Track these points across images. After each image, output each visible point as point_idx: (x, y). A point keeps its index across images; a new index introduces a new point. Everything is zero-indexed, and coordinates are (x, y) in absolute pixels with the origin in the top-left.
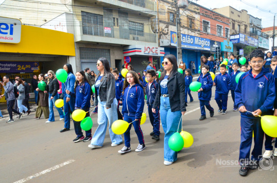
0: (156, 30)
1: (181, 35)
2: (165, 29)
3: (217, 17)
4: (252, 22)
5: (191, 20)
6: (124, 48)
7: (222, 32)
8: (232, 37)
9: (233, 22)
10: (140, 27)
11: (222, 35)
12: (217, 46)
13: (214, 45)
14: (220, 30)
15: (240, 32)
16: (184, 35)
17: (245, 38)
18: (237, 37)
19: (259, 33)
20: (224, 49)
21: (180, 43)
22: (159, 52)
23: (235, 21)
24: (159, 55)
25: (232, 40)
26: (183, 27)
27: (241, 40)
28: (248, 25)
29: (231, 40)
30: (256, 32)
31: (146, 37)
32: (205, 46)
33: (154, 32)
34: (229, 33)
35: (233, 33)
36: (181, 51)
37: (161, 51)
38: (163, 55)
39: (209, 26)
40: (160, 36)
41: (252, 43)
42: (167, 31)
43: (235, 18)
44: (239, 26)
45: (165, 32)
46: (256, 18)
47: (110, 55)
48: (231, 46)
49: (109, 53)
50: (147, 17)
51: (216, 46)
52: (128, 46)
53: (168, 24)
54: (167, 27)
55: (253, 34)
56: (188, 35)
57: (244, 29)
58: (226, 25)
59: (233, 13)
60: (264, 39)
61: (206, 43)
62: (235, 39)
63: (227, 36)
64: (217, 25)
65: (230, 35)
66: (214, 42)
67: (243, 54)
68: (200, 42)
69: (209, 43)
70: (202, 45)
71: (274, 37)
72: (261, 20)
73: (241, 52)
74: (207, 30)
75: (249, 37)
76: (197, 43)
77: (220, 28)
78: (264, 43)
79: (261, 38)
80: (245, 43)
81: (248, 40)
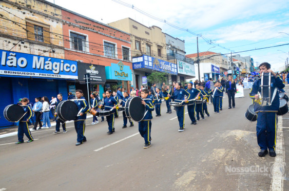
4: (169, 42)
8: (135, 60)
9: (138, 40)
11: (117, 56)
17: (153, 62)
19: (177, 56)
20: (112, 76)
23: (136, 37)
25: (135, 63)
27: (146, 63)
32: (61, 72)
35: (137, 54)
41: (166, 69)
46: (176, 39)
57: (157, 51)
58: (124, 43)
59: (136, 28)
60: (187, 64)
61: (67, 66)
62: (138, 63)
63: (126, 58)
64: (105, 42)
65: (133, 57)
66: (88, 66)
67: (146, 83)
68: (49, 65)
69: (73, 67)
70: (56, 70)
71: (198, 62)
72: (184, 41)
73: (144, 80)
74: (83, 47)
75: (160, 61)
76: (38, 67)
77: (112, 46)
78: (187, 69)
79: (181, 62)
80: (154, 68)
81: (160, 64)
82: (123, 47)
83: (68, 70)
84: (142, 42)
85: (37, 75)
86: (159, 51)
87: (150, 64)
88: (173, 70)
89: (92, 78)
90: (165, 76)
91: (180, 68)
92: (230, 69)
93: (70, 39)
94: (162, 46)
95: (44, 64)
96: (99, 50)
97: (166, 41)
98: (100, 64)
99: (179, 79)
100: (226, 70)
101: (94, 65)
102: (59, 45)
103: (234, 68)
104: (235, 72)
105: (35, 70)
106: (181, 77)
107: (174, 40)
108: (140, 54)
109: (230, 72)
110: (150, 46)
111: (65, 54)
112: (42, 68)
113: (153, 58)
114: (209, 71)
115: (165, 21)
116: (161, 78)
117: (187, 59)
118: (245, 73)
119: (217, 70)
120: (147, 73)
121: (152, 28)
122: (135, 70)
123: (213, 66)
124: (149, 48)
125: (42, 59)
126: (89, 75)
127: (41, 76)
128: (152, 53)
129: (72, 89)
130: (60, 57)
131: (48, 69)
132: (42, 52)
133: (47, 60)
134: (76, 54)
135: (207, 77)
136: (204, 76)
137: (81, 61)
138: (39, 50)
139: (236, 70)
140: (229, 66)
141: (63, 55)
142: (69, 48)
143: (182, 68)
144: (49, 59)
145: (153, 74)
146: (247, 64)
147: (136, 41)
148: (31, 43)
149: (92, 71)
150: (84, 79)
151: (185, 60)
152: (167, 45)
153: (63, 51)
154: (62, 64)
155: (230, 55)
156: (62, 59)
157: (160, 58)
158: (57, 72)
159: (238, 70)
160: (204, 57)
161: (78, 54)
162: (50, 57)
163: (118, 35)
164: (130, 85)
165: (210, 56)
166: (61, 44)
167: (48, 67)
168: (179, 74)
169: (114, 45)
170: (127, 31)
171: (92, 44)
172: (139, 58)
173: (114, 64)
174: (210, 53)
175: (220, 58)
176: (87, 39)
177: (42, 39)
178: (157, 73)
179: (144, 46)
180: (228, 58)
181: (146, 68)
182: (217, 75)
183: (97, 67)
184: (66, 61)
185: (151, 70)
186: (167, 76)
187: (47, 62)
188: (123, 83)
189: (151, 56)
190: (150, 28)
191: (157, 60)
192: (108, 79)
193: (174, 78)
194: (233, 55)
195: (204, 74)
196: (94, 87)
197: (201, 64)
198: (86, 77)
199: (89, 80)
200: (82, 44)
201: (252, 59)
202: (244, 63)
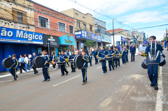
4: (97, 23)
9: (79, 22)
13: (49, 40)
19: (101, 31)
20: (63, 43)
23: (77, 20)
27: (83, 35)
32: (33, 40)
34: (74, 29)
35: (78, 30)
41: (95, 38)
46: (101, 21)
57: (89, 28)
58: (70, 23)
59: (77, 14)
60: (107, 36)
61: (37, 36)
62: (78, 35)
63: (71, 32)
64: (59, 23)
65: (75, 32)
66: (49, 36)
67: (83, 47)
68: (26, 36)
69: (40, 37)
70: (30, 39)
71: (113, 35)
72: (105, 23)
73: (82, 45)
74: (46, 25)
75: (92, 34)
76: (19, 37)
78: (107, 39)
79: (103, 34)
80: (88, 38)
81: (91, 36)
82: (70, 26)
83: (37, 39)
84: (81, 23)
85: (19, 41)
86: (91, 28)
87: (86, 36)
88: (99, 39)
89: (52, 44)
90: (94, 43)
91: (103, 38)
93: (38, 21)
94: (92, 25)
95: (23, 35)
96: (55, 27)
97: (95, 22)
98: (56, 35)
99: (102, 44)
100: (130, 40)
101: (53, 36)
102: (32, 24)
103: (134, 38)
104: (135, 41)
105: (18, 38)
106: (103, 43)
107: (99, 22)
108: (80, 30)
109: (132, 41)
110: (85, 25)
111: (35, 29)
112: (22, 37)
113: (87, 33)
114: (120, 40)
115: (94, 11)
116: (92, 44)
117: (107, 33)
118: (140, 42)
119: (124, 39)
120: (84, 41)
121: (87, 15)
122: (77, 39)
123: (122, 37)
124: (85, 26)
125: (22, 32)
126: (49, 42)
127: (21, 42)
128: (86, 29)
129: (39, 50)
130: (32, 31)
131: (25, 38)
132: (22, 28)
133: (25, 33)
134: (42, 29)
135: (118, 44)
136: (117, 43)
137: (45, 34)
138: (20, 27)
139: (135, 39)
140: (131, 37)
141: (34, 30)
142: (38, 26)
143: (104, 38)
144: (26, 32)
145: (87, 41)
146: (142, 36)
147: (77, 22)
148: (15, 22)
149: (51, 40)
150: (47, 44)
151: (105, 34)
152: (95, 24)
153: (34, 28)
154: (34, 35)
155: (132, 31)
156: (34, 32)
157: (91, 32)
158: (31, 40)
159: (136, 39)
160: (117, 32)
161: (43, 29)
162: (27, 31)
163: (67, 19)
164: (74, 48)
165: (120, 31)
166: (33, 23)
167: (25, 37)
168: (102, 42)
169: (64, 24)
170: (72, 16)
171: (51, 23)
172: (79, 32)
173: (65, 35)
174: (120, 29)
175: (126, 33)
176: (49, 21)
177: (22, 20)
178: (89, 41)
179: (82, 25)
180: (131, 33)
181: (83, 38)
182: (124, 42)
183: (55, 37)
184: (36, 33)
185: (86, 39)
187: (25, 34)
188: (70, 47)
189: (86, 31)
190: (85, 15)
191: (89, 34)
192: (61, 44)
193: (99, 44)
194: (133, 31)
195: (117, 42)
196: (52, 48)
197: (115, 36)
198: (48, 43)
199: (50, 45)
200: (45, 23)
201: (144, 33)
202: (140, 36)
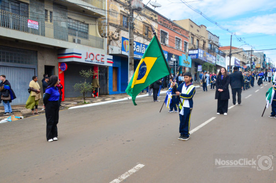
0: (105, 34)
1: (135, 43)
2: (115, 34)
3: (176, 28)
4: (210, 38)
5: (148, 28)
6: (59, 52)
7: (181, 44)
8: (191, 52)
9: (193, 36)
10: (84, 28)
11: (181, 48)
12: (175, 60)
13: (172, 59)
14: (179, 42)
15: (198, 46)
16: (138, 44)
17: (203, 54)
18: (196, 52)
19: (217, 50)
20: (182, 64)
21: (132, 52)
22: (106, 61)
23: (192, 34)
24: (106, 64)
25: (191, 54)
26: (138, 34)
27: (199, 55)
28: (207, 41)
29: (189, 55)
30: (214, 49)
31: (91, 41)
33: (102, 37)
34: (188, 47)
35: (192, 48)
36: (133, 61)
37: (108, 59)
38: (111, 65)
39: (168, 36)
40: (109, 42)
41: (210, 60)
42: (117, 36)
43: (195, 32)
44: (198, 40)
45: (116, 38)
46: (214, 35)
47: (37, 59)
48: (190, 61)
49: (37, 56)
50: (95, 17)
51: (173, 59)
52: (64, 49)
53: (119, 28)
54: (118, 32)
55: (211, 51)
56: (143, 44)
58: (185, 39)
59: (192, 26)
60: (222, 57)
62: (194, 54)
63: (185, 50)
64: (176, 38)
65: (189, 50)
66: (172, 55)
69: (166, 56)
71: (230, 55)
72: (218, 37)
73: (200, 68)
74: (165, 41)
75: (207, 54)
77: (178, 40)
78: (221, 61)
79: (219, 55)
82: (185, 42)
86: (204, 44)
87: (202, 57)
88: (213, 61)
91: (217, 60)
92: (248, 63)
97: (208, 37)
100: (245, 64)
103: (251, 62)
104: (252, 66)
109: (249, 65)
114: (233, 64)
119: (238, 63)
121: (201, 27)
123: (236, 60)
124: (197, 42)
137: (168, 51)
140: (247, 61)
143: (219, 60)
147: (191, 37)
159: (254, 64)
161: (164, 46)
163: (183, 33)
169: (180, 40)
181: (199, 59)
183: (176, 56)
185: (202, 60)
186: (211, 66)
192: (180, 65)
195: (228, 66)
201: (265, 55)
202: (259, 58)
